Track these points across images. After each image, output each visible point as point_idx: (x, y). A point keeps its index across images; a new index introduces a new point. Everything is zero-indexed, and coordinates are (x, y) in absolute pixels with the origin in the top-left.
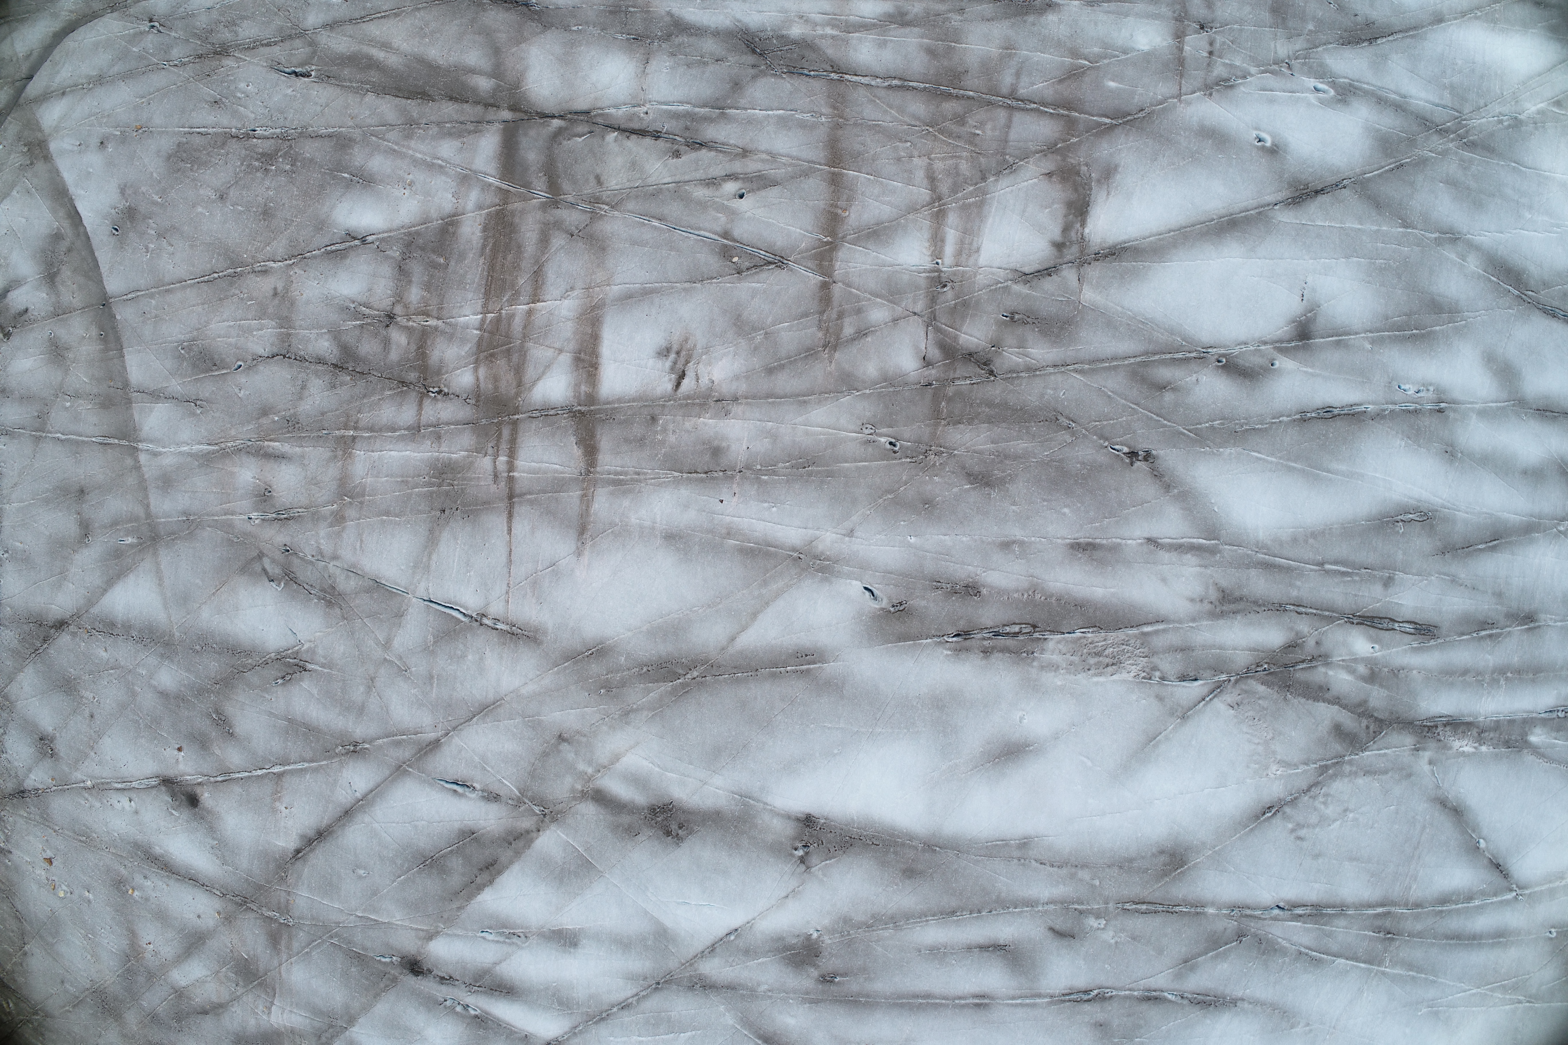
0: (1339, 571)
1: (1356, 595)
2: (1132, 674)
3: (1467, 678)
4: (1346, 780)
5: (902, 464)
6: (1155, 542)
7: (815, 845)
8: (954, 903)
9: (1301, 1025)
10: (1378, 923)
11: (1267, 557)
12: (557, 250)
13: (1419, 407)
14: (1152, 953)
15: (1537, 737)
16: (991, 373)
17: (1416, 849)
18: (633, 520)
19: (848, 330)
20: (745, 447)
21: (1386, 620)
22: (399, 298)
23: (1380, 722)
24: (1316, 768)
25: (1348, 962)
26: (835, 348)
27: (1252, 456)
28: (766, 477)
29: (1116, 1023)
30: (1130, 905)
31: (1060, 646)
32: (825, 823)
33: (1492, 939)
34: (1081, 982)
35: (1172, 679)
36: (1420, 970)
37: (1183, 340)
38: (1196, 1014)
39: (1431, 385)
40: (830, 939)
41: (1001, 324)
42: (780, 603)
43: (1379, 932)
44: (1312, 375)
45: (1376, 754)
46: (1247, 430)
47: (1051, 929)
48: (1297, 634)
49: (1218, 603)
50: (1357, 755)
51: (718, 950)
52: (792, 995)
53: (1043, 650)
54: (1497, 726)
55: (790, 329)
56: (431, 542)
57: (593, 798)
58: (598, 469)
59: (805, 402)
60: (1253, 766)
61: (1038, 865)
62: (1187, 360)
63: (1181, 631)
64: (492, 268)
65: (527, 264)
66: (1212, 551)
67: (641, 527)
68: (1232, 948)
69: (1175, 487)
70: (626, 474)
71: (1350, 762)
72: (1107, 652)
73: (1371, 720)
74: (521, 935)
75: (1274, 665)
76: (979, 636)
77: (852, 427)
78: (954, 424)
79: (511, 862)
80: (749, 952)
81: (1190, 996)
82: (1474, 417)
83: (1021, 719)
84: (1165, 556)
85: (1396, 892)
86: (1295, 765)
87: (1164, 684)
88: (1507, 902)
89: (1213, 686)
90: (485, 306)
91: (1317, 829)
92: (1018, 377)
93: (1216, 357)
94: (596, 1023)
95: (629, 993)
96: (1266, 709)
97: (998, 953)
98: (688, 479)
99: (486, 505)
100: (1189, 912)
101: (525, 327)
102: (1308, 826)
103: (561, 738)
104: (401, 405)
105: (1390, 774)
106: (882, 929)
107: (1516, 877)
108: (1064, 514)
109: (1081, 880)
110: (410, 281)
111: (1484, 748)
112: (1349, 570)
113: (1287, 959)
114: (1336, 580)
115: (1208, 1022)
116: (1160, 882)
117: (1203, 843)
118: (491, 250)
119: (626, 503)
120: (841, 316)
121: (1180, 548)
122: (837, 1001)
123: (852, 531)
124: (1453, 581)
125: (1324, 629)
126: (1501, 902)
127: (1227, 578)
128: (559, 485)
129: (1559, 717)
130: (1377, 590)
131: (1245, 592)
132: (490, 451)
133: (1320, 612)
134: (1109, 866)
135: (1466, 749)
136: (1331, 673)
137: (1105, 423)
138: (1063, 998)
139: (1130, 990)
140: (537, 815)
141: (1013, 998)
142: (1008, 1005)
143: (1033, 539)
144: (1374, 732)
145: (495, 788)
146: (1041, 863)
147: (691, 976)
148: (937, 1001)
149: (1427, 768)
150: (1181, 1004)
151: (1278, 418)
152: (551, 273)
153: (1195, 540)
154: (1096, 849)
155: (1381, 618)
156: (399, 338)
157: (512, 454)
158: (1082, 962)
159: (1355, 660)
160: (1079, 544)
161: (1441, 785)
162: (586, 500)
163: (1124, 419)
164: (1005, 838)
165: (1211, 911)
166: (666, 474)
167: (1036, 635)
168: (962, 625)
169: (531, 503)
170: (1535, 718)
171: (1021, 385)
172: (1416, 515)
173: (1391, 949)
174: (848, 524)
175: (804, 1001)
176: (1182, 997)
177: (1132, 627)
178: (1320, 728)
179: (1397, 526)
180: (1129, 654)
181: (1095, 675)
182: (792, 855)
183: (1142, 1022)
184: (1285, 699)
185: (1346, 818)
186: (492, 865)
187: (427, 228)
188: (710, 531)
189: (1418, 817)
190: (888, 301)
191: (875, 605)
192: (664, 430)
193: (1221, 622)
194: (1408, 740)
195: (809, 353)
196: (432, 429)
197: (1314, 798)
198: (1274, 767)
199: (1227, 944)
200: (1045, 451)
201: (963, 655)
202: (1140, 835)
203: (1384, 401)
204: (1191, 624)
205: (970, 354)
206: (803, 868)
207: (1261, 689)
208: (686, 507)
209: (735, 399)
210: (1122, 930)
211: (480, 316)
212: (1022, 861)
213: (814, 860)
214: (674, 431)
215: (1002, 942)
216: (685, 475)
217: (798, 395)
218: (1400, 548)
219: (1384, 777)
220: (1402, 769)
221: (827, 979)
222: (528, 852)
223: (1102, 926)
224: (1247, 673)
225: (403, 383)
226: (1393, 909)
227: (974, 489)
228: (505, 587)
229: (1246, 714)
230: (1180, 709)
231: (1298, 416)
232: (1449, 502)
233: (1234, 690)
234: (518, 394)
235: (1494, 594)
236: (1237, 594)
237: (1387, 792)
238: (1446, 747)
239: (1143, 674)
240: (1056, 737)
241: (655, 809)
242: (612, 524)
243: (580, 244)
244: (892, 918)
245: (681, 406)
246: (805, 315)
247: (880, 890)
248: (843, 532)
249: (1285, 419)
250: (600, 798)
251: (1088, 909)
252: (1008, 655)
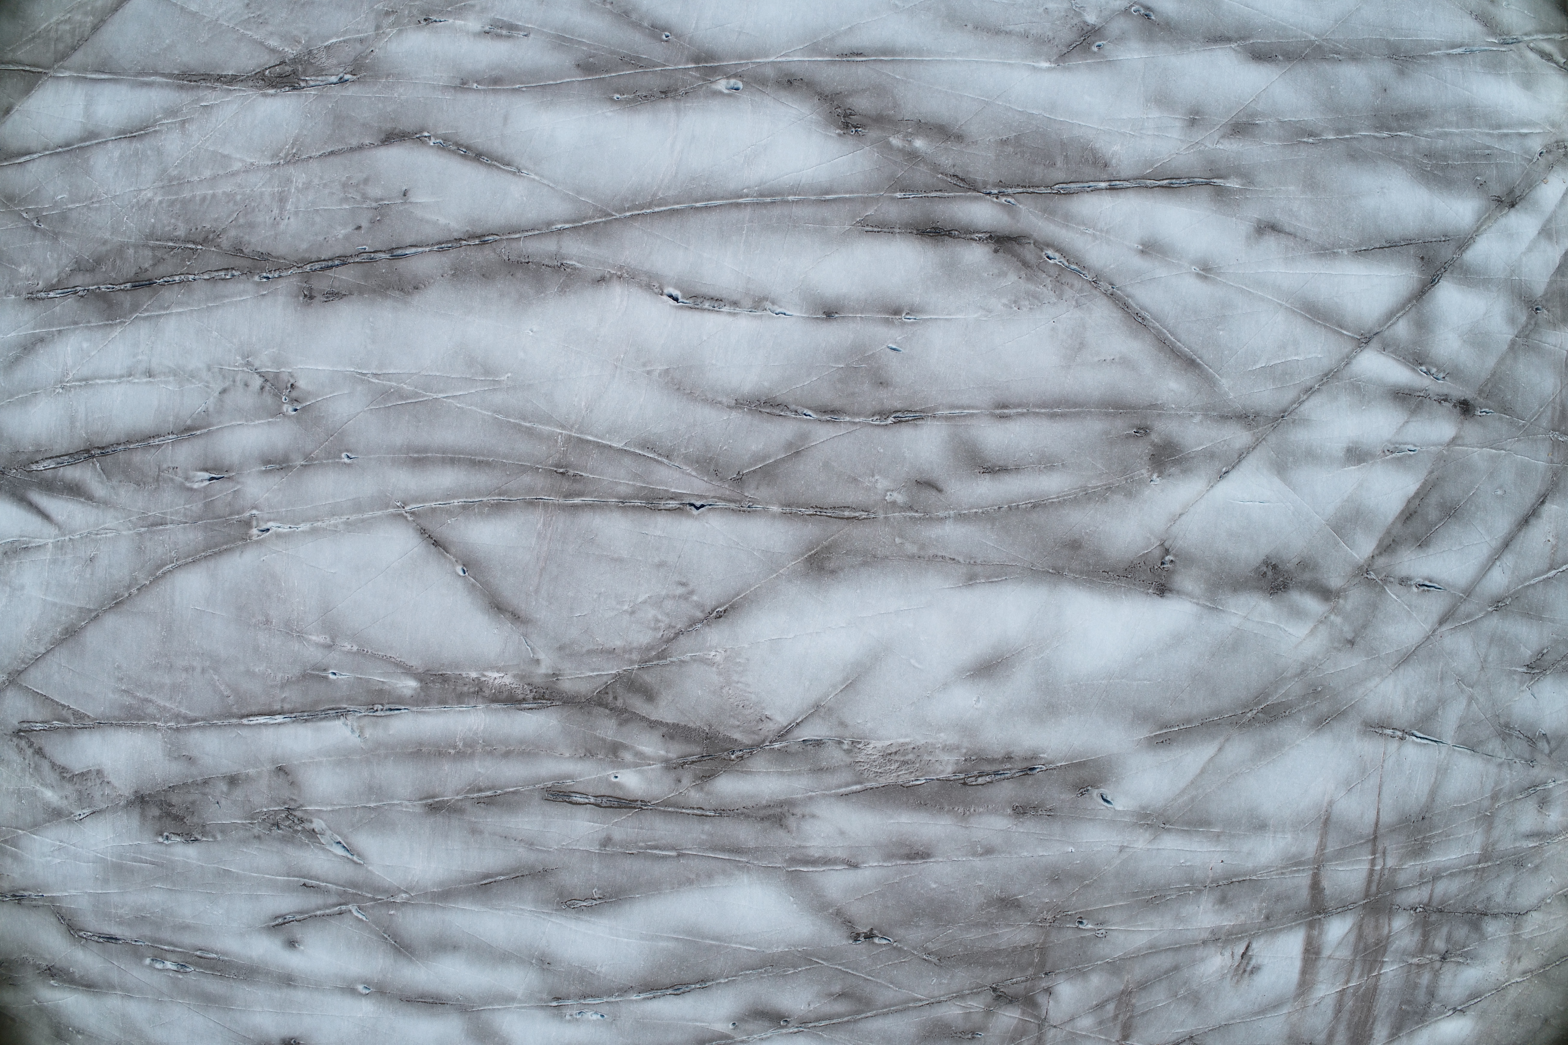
0: (660, 849)
1: (641, 828)
2: (871, 746)
3: (504, 749)
4: (635, 645)
5: (1075, 909)
6: (850, 865)
7: (1156, 567)
8: (1034, 516)
9: (656, 373)
10: (577, 487)
11: (737, 859)
12: (1322, 1031)
13: (582, 1001)
14: (835, 464)
15: (408, 685)
16: (994, 990)
17: (543, 570)
18: (1289, 837)
19: (1111, 1007)
20: (1201, 907)
21: (605, 805)
22: (1436, 974)
23: (601, 704)
24: (671, 657)
25: (609, 443)
26: (1123, 992)
27: (755, 947)
28: (1186, 885)
29: (866, 387)
30: (861, 515)
31: (941, 768)
32: (1148, 589)
33: (428, 457)
34: (906, 433)
35: (830, 742)
36: (517, 427)
37: (821, 1036)
38: (781, 393)
39: (569, 1021)
40: (1142, 474)
41: (983, 1028)
42: (1182, 785)
43: (574, 475)
44: (696, 1020)
45: (603, 671)
46: (761, 968)
47: (940, 490)
48: (702, 789)
49: (787, 814)
50: (624, 670)
51: (1236, 456)
52: (1173, 412)
53: (956, 764)
54: (461, 698)
55: (1157, 1002)
56: (1433, 794)
57: (1331, 592)
58: (1311, 872)
59: (1151, 948)
60: (742, 661)
61: (957, 558)
62: (818, 1020)
63: (823, 788)
64: (1369, 1009)
65: (1345, 1016)
66: (793, 861)
67: (1283, 832)
68: (748, 467)
69: (832, 914)
70: (1291, 872)
71: (632, 662)
72: (897, 765)
73: (612, 705)
74: (1387, 453)
75: (724, 759)
76: (1013, 771)
77: (1115, 933)
78: (1029, 945)
79: (1393, 523)
80: (1210, 455)
81: (789, 413)
82: (519, 996)
83: (978, 701)
84: (840, 854)
85: (561, 521)
86: (695, 661)
87: (840, 737)
88: (415, 500)
89: (788, 737)
90: (1378, 980)
91: (664, 593)
92: (972, 989)
93: (790, 1025)
94: (1332, 370)
95: (1307, 405)
96: (731, 716)
97: (989, 464)
98: (1245, 875)
99: (1393, 829)
100: (798, 507)
101: (1352, 970)
102: (674, 597)
103: (1352, 643)
104: (1444, 895)
105: (584, 650)
106: (1098, 487)
107: (411, 531)
108: (936, 882)
109: (914, 543)
110: (1427, 988)
111: (474, 675)
112: (649, 851)
113: (683, 451)
114: (664, 842)
115: (766, 384)
116: (833, 541)
117: (790, 581)
118: (1368, 1021)
119: (1294, 849)
120: (1116, 1017)
121: (826, 861)
122: (1134, 408)
123: (1121, 851)
124: (532, 844)
125: (673, 794)
126: (424, 501)
127: (779, 837)
128: (1340, 855)
129: (382, 705)
130: (618, 834)
131: (759, 826)
132: (1386, 872)
133: (677, 810)
134: (887, 557)
135: (496, 675)
136: (662, 753)
137: (896, 961)
138: (922, 414)
139: (855, 423)
140: (1372, 570)
141: (972, 415)
142: (977, 408)
143: (964, 859)
144: (607, 693)
145: (1402, 590)
146: (954, 559)
147: (1257, 427)
148: (1043, 411)
149: (542, 656)
150: (798, 405)
151: (729, 981)
152: (1330, 1013)
153: (811, 869)
154: (902, 575)
155: (611, 807)
156: (1440, 944)
157: (1371, 872)
158: (907, 455)
159: (636, 765)
160: (923, 858)
161: (522, 638)
162: (1322, 846)
163: (878, 967)
164: (990, 584)
165: (775, 509)
166: (1261, 877)
167: (962, 776)
168: (1029, 781)
169: (1361, 837)
170: (413, 706)
171: (970, 984)
172: (579, 905)
173: (558, 455)
174: (1124, 856)
175: (1161, 407)
176: (796, 412)
177: (871, 789)
178: (670, 698)
179: (600, 894)
180: (874, 764)
181: (907, 744)
182: (1175, 556)
183: (839, 386)
184: (710, 726)
185: (632, 604)
186: (1407, 518)
187: (1411, 1028)
188: (1233, 836)
189: (545, 603)
190: (1076, 1034)
191: (1102, 790)
192: (1260, 911)
193: (783, 797)
194: (566, 685)
195: (1144, 986)
196: (1424, 880)
197: (670, 626)
198: (718, 658)
199: (754, 471)
200: (951, 933)
201: (1030, 754)
202: (858, 591)
203: (621, 1004)
204: (814, 794)
205: (1011, 1002)
206: (1167, 545)
207: (737, 736)
208: (1249, 854)
209: (1204, 942)
210: (868, 489)
211: (1382, 971)
212: (972, 562)
213: (1157, 553)
214: (1253, 911)
215: (987, 476)
216: (1248, 878)
217: (1155, 953)
218: (596, 874)
219: (591, 647)
220: (571, 655)
221: (1142, 431)
222: (1381, 535)
223: (888, 493)
224: (753, 749)
225: (1441, 911)
226: (561, 501)
227: (1015, 895)
228: (1385, 765)
229: (752, 711)
230: (822, 714)
231: (708, 984)
232: (544, 919)
233: (767, 734)
234: (1363, 919)
235: (481, 832)
236: (767, 824)
237: (586, 631)
238: (521, 677)
239: (860, 746)
240: (945, 686)
241: (1284, 588)
242: (1305, 830)
243: (1306, 1038)
244: (1089, 499)
245: (1246, 931)
246: (1144, 1014)
247: (1101, 527)
248: (1128, 850)
249: (723, 981)
250: (1325, 593)
251: (904, 511)
252: (989, 757)
